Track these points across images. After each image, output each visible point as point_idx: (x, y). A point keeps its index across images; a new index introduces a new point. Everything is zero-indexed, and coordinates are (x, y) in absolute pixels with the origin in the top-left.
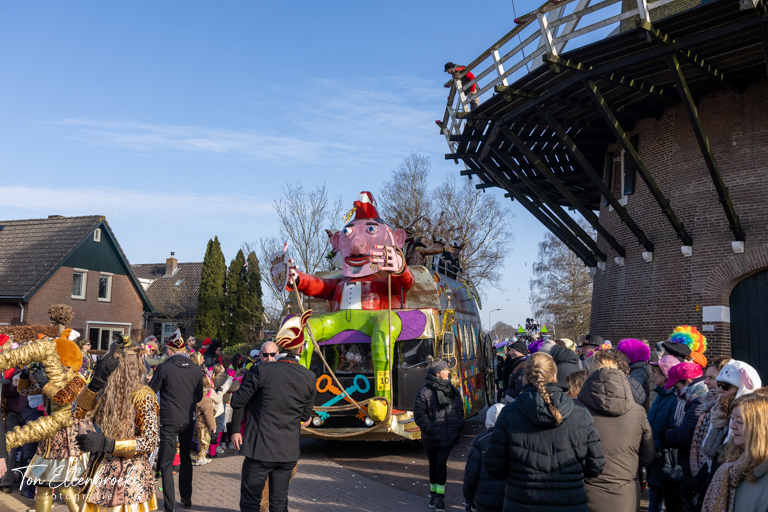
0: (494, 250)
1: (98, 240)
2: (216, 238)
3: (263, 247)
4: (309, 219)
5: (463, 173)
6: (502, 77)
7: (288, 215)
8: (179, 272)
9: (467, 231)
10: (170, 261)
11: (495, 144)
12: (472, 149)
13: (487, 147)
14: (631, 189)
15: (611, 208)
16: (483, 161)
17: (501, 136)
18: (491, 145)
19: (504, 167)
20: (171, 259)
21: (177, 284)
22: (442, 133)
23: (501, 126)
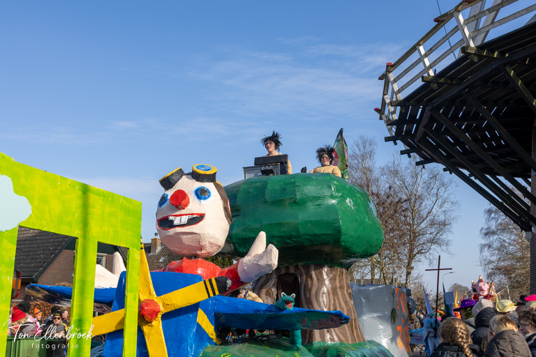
0: (442, 218)
5: (402, 153)
6: (427, 69)
8: (162, 251)
9: (415, 202)
10: (154, 241)
11: (428, 126)
12: (408, 132)
13: (421, 129)
16: (419, 141)
17: (433, 119)
18: (425, 127)
19: (438, 146)
20: (156, 239)
21: (161, 261)
22: (381, 119)
23: (431, 110)
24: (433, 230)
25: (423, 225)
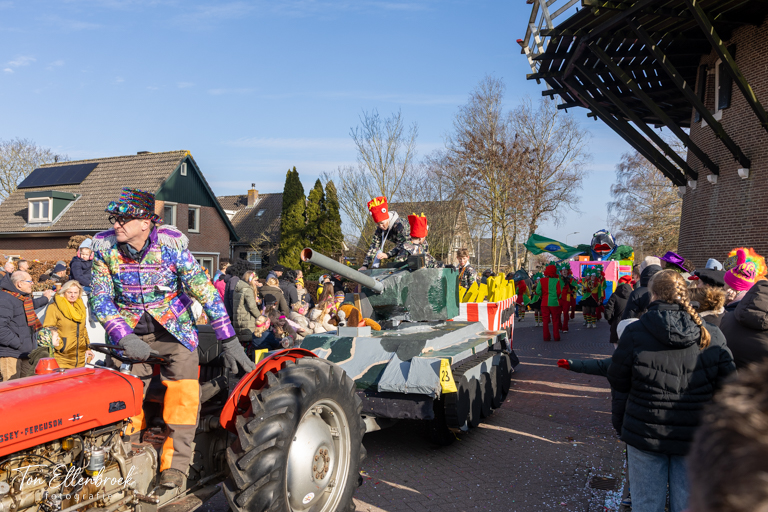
1: (185, 174)
2: (294, 169)
3: (341, 176)
4: (385, 146)
5: (544, 93)
8: (260, 203)
9: (544, 153)
11: (579, 62)
12: (555, 68)
13: (571, 64)
14: (726, 102)
15: (704, 124)
16: (566, 80)
17: (586, 53)
18: (576, 62)
19: (588, 85)
20: (252, 191)
21: (259, 214)
22: (523, 52)
23: (588, 42)
24: (561, 185)
25: (551, 180)
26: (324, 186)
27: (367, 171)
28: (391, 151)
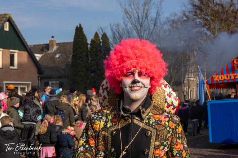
1: (7, 30)
2: (80, 25)
3: (112, 29)
4: (141, 8)
7: (127, 6)
8: (57, 49)
10: (51, 42)
20: (52, 41)
21: (57, 56)
26: (100, 36)
27: (129, 25)
28: (145, 11)
